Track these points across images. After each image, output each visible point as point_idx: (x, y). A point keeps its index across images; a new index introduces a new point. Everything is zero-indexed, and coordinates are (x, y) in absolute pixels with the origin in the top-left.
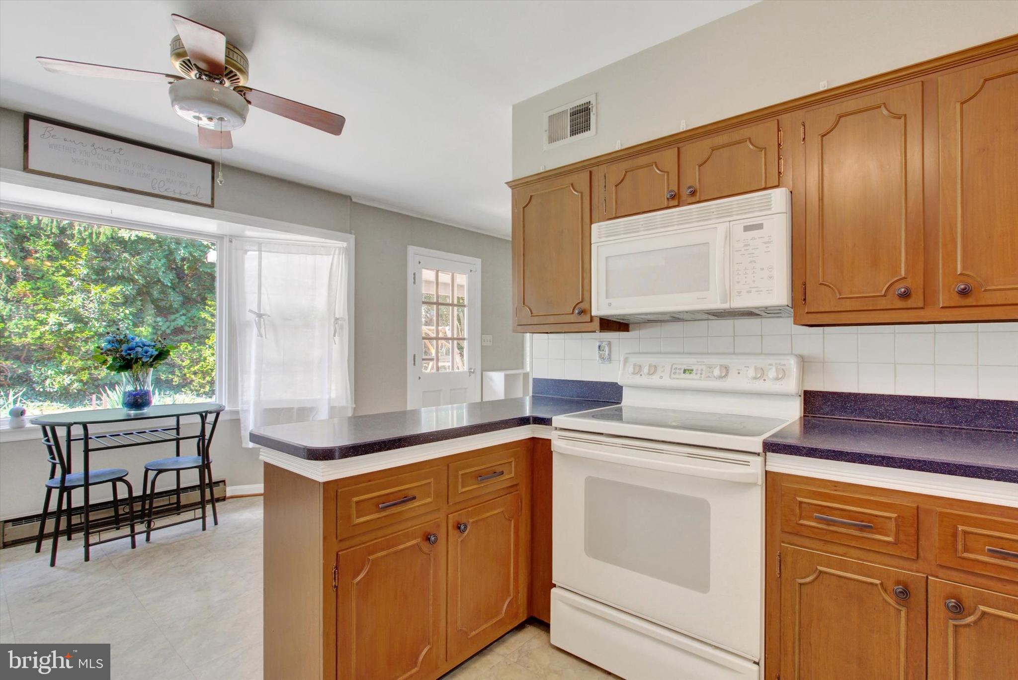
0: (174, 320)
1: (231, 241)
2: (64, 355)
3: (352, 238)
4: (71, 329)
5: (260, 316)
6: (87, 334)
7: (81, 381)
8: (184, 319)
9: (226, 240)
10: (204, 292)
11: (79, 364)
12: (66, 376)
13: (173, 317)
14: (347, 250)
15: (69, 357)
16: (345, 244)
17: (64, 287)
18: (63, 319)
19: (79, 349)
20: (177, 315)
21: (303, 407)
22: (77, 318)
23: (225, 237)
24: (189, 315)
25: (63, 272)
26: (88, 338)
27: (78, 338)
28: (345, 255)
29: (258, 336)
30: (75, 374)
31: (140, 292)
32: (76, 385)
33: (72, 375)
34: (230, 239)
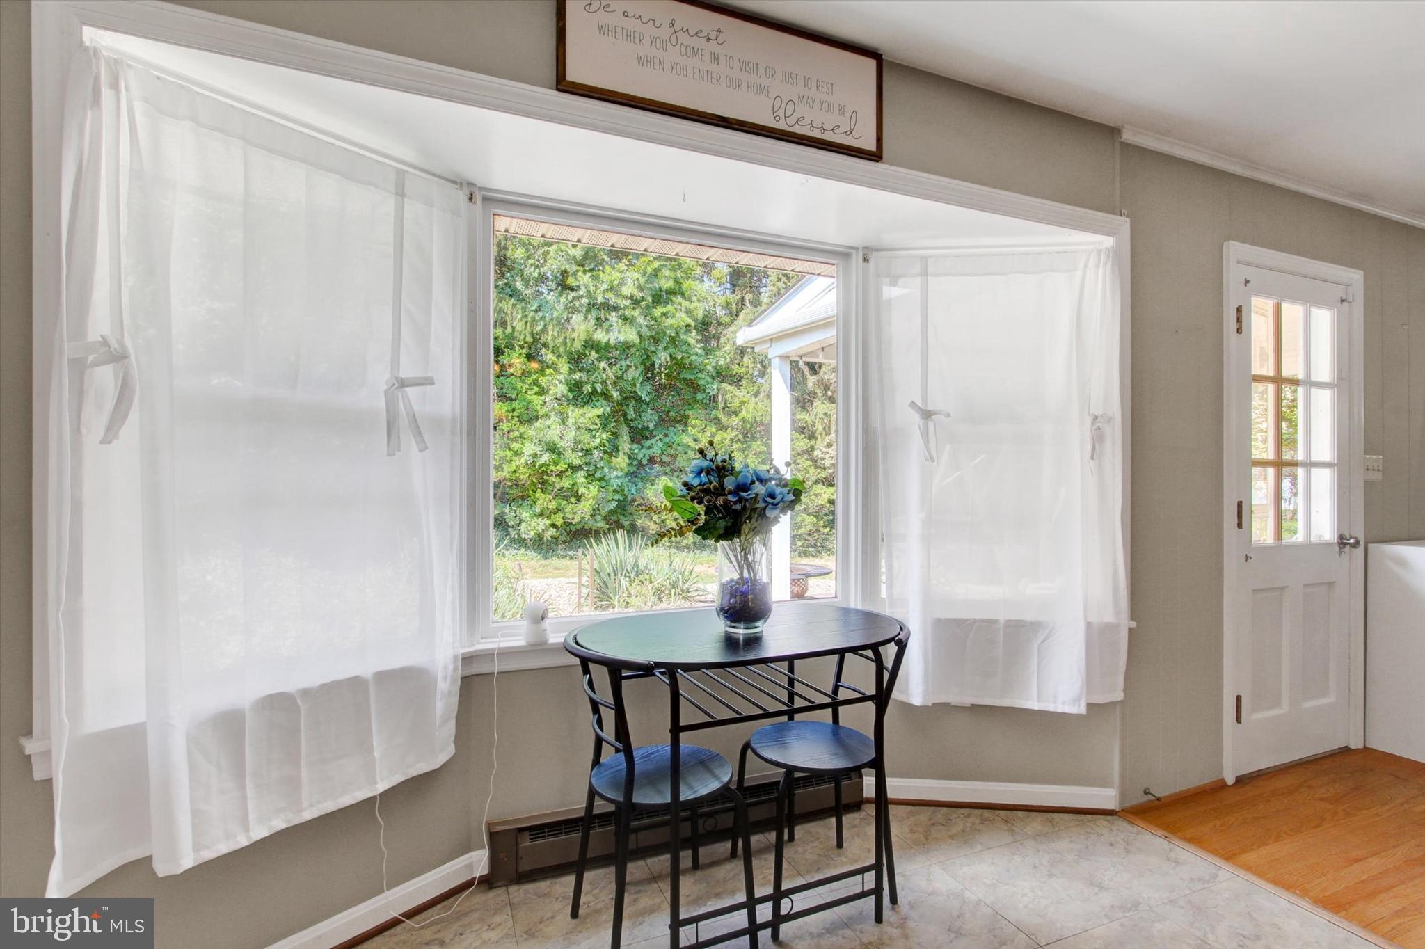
0: (649, 448)
1: (866, 260)
2: (539, 493)
3: (1124, 224)
4: (546, 461)
5: (927, 415)
6: (562, 466)
7: (554, 526)
8: (661, 446)
9: (857, 259)
10: (684, 408)
11: (553, 505)
12: (540, 519)
13: (648, 443)
14: (1116, 253)
15: (543, 496)
16: (1108, 242)
17: (538, 407)
18: (538, 449)
19: (553, 484)
20: (653, 441)
21: (1018, 621)
22: (553, 449)
23: (854, 252)
24: (667, 440)
25: (536, 389)
26: (562, 472)
27: (552, 471)
28: (1113, 265)
29: (927, 460)
30: (549, 517)
31: (614, 412)
32: (552, 532)
33: (546, 519)
34: (864, 254)
